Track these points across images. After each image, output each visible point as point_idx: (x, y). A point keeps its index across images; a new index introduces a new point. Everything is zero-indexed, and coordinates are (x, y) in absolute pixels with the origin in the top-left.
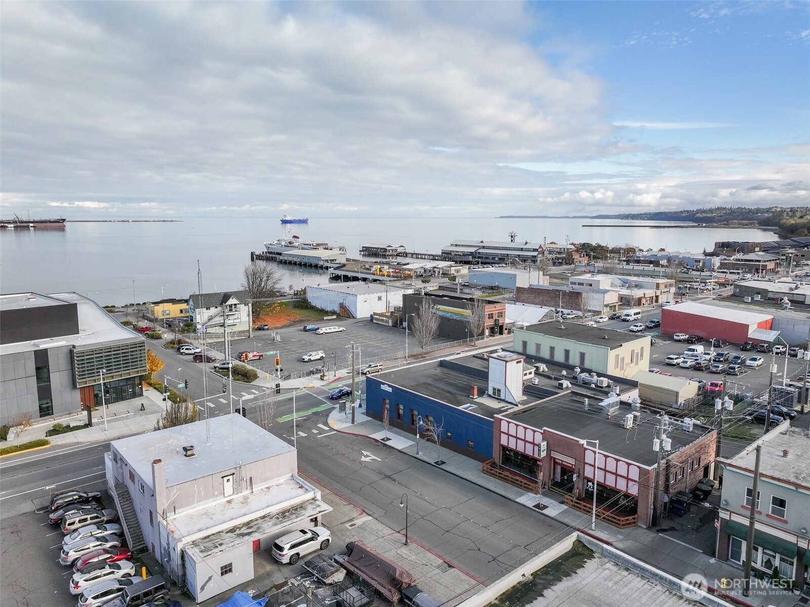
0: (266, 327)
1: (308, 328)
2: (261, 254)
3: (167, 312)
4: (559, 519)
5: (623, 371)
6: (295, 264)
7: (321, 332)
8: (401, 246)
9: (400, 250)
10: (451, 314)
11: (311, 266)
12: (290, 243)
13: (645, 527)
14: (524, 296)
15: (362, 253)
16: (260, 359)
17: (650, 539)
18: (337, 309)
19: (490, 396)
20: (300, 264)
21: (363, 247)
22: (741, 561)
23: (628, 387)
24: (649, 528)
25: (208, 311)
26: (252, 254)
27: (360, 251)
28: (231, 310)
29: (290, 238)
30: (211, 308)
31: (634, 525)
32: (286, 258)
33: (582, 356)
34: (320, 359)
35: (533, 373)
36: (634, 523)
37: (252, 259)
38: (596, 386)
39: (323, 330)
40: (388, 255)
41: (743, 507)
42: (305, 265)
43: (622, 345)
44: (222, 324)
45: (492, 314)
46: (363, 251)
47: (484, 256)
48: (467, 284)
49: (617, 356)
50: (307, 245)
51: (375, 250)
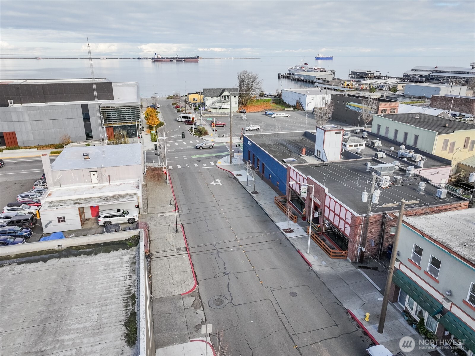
0: (245, 111)
1: (267, 113)
2: (285, 75)
3: (196, 99)
4: (292, 241)
5: (451, 154)
6: (301, 80)
7: (274, 116)
8: (378, 71)
9: (376, 74)
10: (358, 109)
11: (309, 82)
12: (302, 68)
13: (350, 261)
14: (437, 103)
15: (351, 76)
16: (223, 126)
17: (346, 270)
18: (295, 104)
19: (315, 156)
20: (303, 81)
21: (351, 72)
22: (405, 306)
23: (441, 164)
24: (354, 263)
25: (212, 99)
26: (279, 74)
27: (349, 75)
28: (225, 99)
29: (302, 65)
30: (214, 97)
31: (344, 258)
32: (296, 77)
33: (416, 137)
34: (256, 130)
35: (364, 145)
36: (344, 257)
37: (279, 78)
38: (408, 159)
39: (275, 115)
40: (367, 77)
41: (409, 260)
42: (306, 81)
43: (454, 132)
44: (220, 107)
45: (386, 110)
46: (351, 74)
47: (435, 78)
48: (403, 95)
49: (446, 141)
50: (311, 69)
51: (359, 74)
